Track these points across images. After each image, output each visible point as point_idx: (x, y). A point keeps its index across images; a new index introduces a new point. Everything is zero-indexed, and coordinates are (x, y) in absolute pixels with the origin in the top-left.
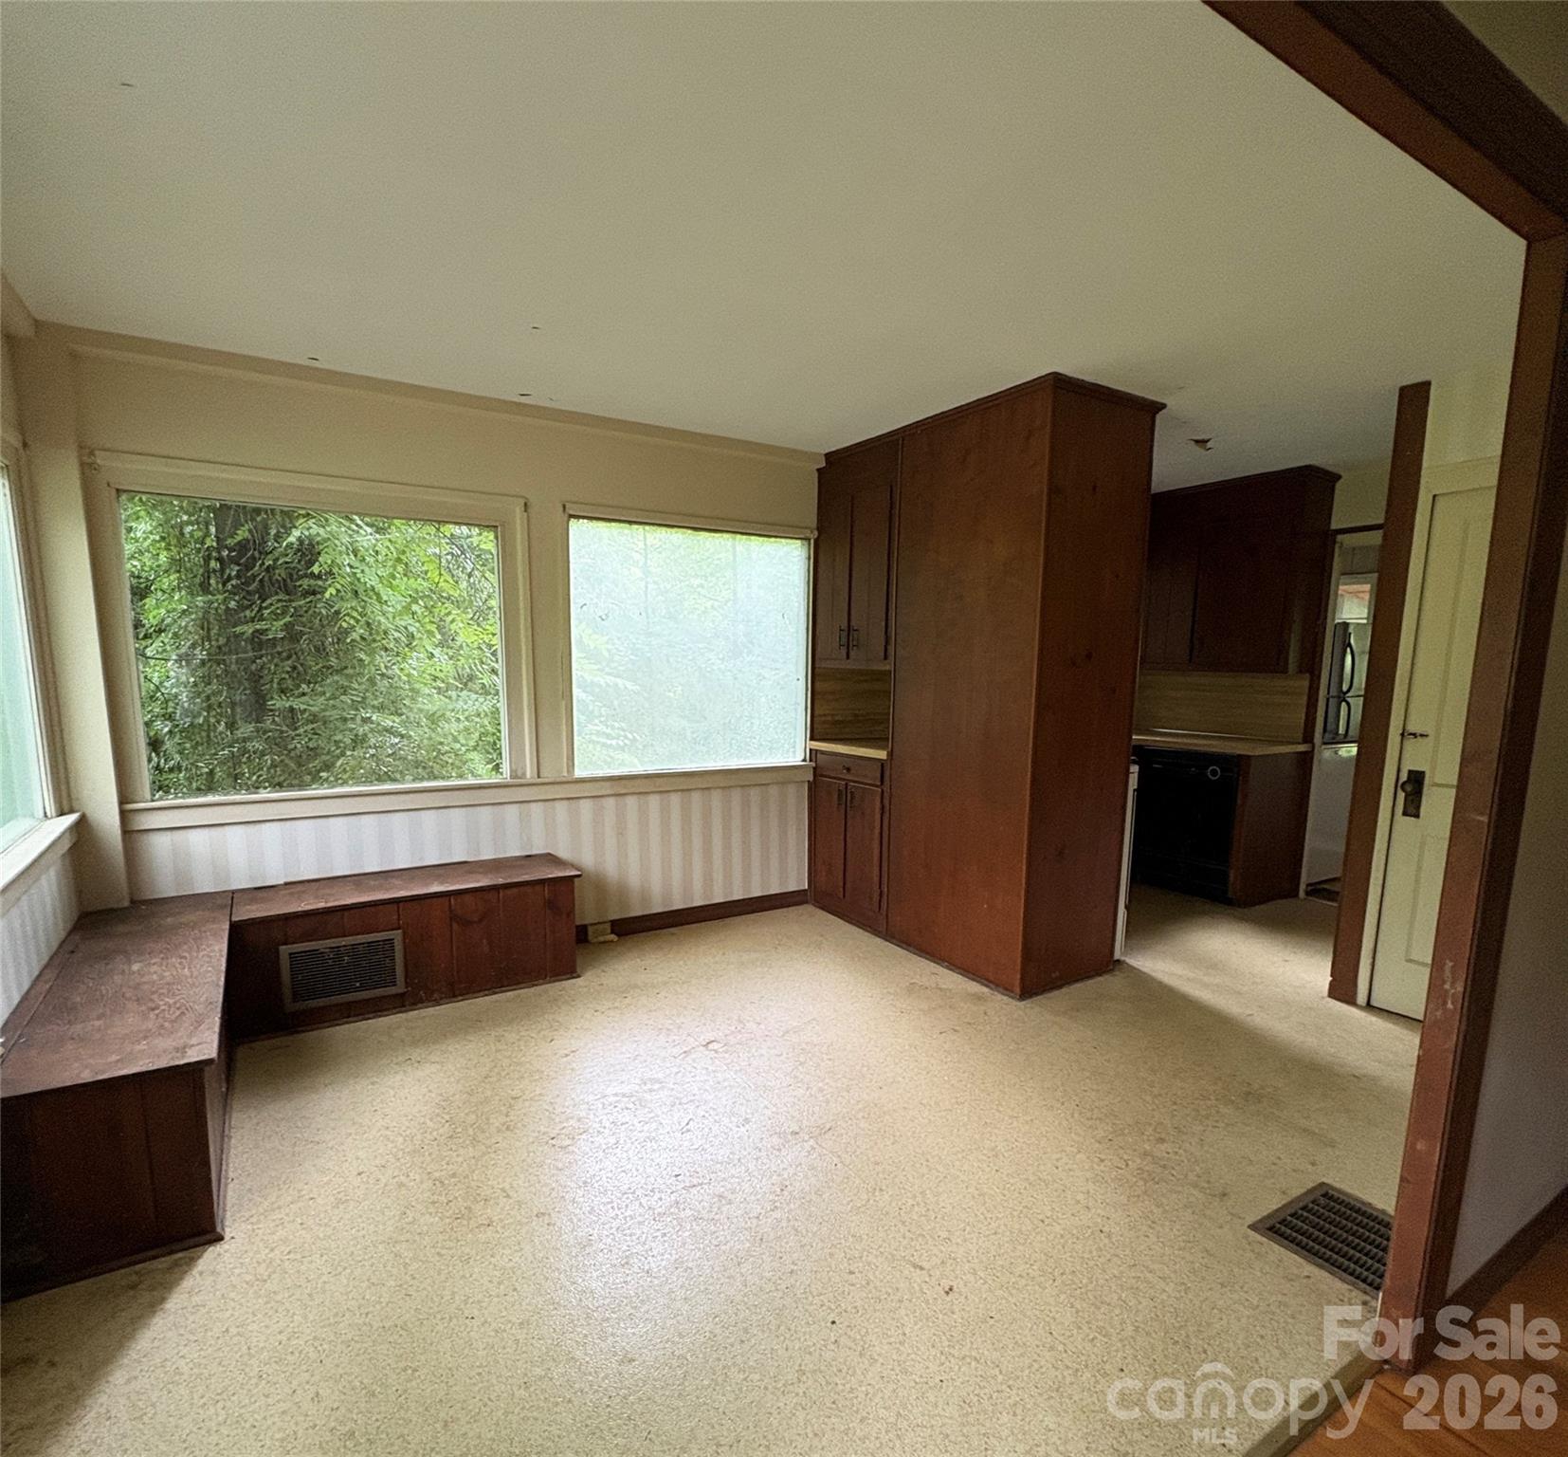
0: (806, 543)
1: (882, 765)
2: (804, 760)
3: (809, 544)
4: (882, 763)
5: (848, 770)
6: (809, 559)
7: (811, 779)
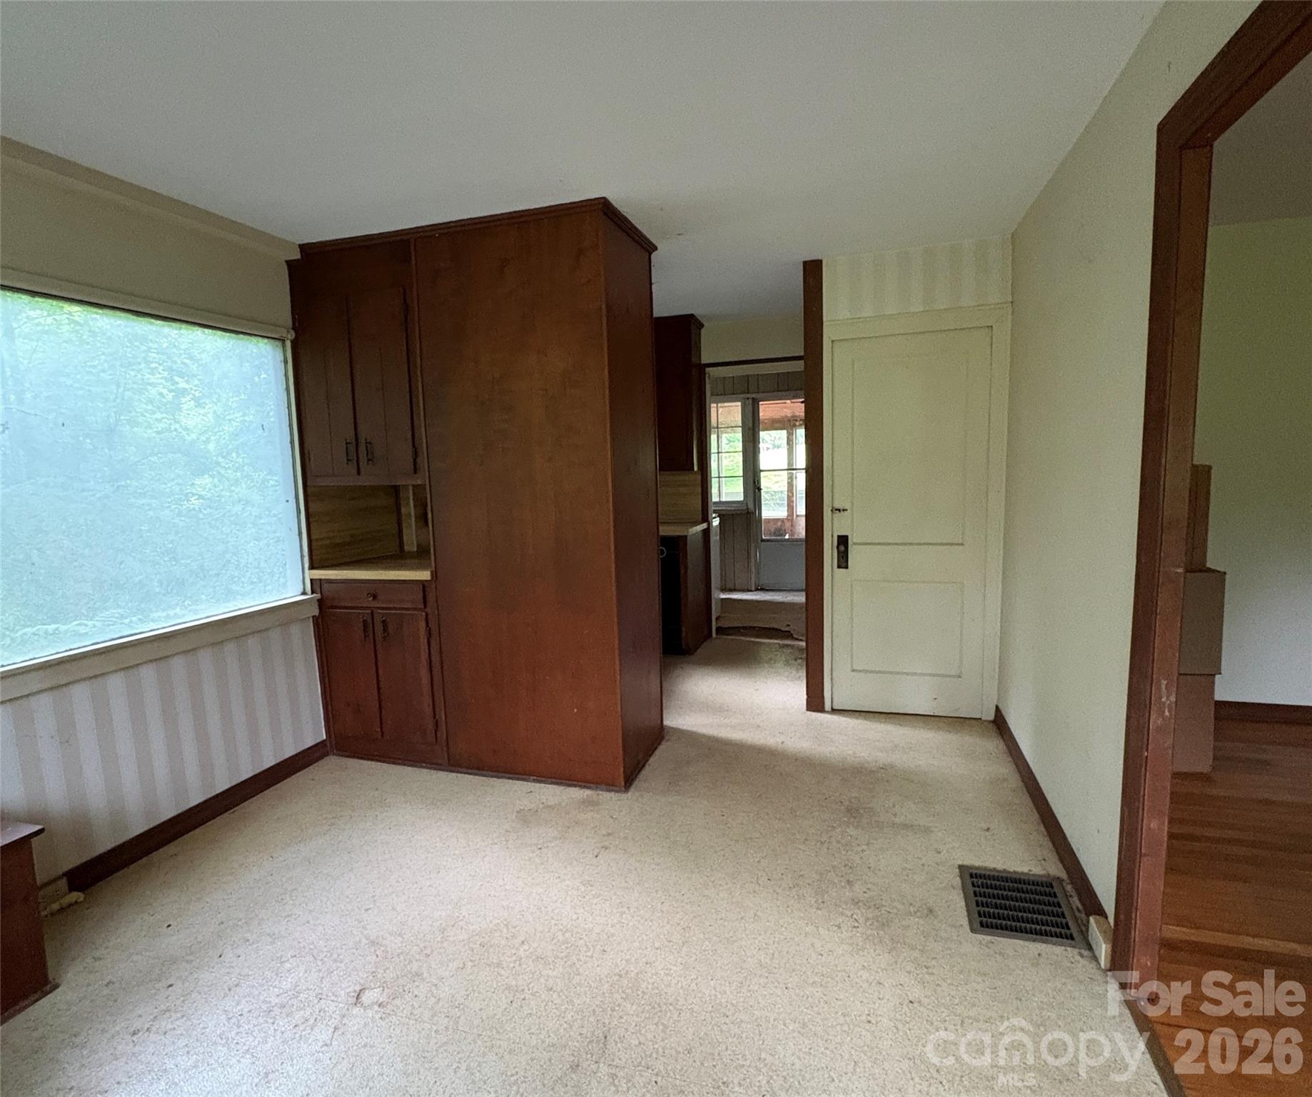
0: (279, 344)
1: (424, 587)
2: (304, 593)
3: (284, 346)
4: (423, 584)
5: (375, 597)
6: (286, 362)
7: (316, 612)
